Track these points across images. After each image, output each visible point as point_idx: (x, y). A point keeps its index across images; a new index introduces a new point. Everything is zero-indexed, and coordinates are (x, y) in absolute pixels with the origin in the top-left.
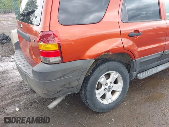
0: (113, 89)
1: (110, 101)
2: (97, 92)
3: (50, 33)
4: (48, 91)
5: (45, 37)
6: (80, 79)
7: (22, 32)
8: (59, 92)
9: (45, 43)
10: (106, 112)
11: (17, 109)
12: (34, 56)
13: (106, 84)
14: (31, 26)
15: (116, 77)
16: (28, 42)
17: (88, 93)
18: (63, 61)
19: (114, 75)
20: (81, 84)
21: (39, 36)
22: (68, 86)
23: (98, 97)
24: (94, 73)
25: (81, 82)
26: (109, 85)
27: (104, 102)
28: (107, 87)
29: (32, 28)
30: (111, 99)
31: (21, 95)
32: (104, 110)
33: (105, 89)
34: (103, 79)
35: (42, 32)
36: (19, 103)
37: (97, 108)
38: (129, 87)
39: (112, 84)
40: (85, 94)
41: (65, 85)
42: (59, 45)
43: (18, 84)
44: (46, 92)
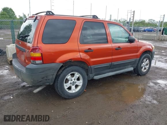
0: (76, 84)
1: (74, 92)
2: (65, 85)
3: (37, 47)
4: (34, 80)
5: (34, 50)
6: (53, 74)
7: (19, 46)
8: (40, 82)
9: (34, 52)
10: (71, 99)
11: (12, 98)
12: (27, 60)
13: (72, 80)
14: (26, 43)
15: (78, 76)
16: (24, 53)
17: (59, 84)
18: (43, 63)
19: (77, 75)
20: (54, 78)
21: (31, 49)
22: (46, 78)
23: (66, 88)
24: (63, 72)
25: (54, 76)
26: (73, 80)
27: (70, 92)
28: (72, 82)
29: (26, 44)
30: (74, 90)
31: (14, 90)
32: (69, 96)
33: (71, 83)
34: (69, 77)
35: (33, 47)
36: (13, 94)
37: (64, 95)
38: (88, 83)
39: (76, 81)
40: (57, 85)
41: (44, 78)
42: (42, 54)
43: (11, 84)
44: (32, 81)
